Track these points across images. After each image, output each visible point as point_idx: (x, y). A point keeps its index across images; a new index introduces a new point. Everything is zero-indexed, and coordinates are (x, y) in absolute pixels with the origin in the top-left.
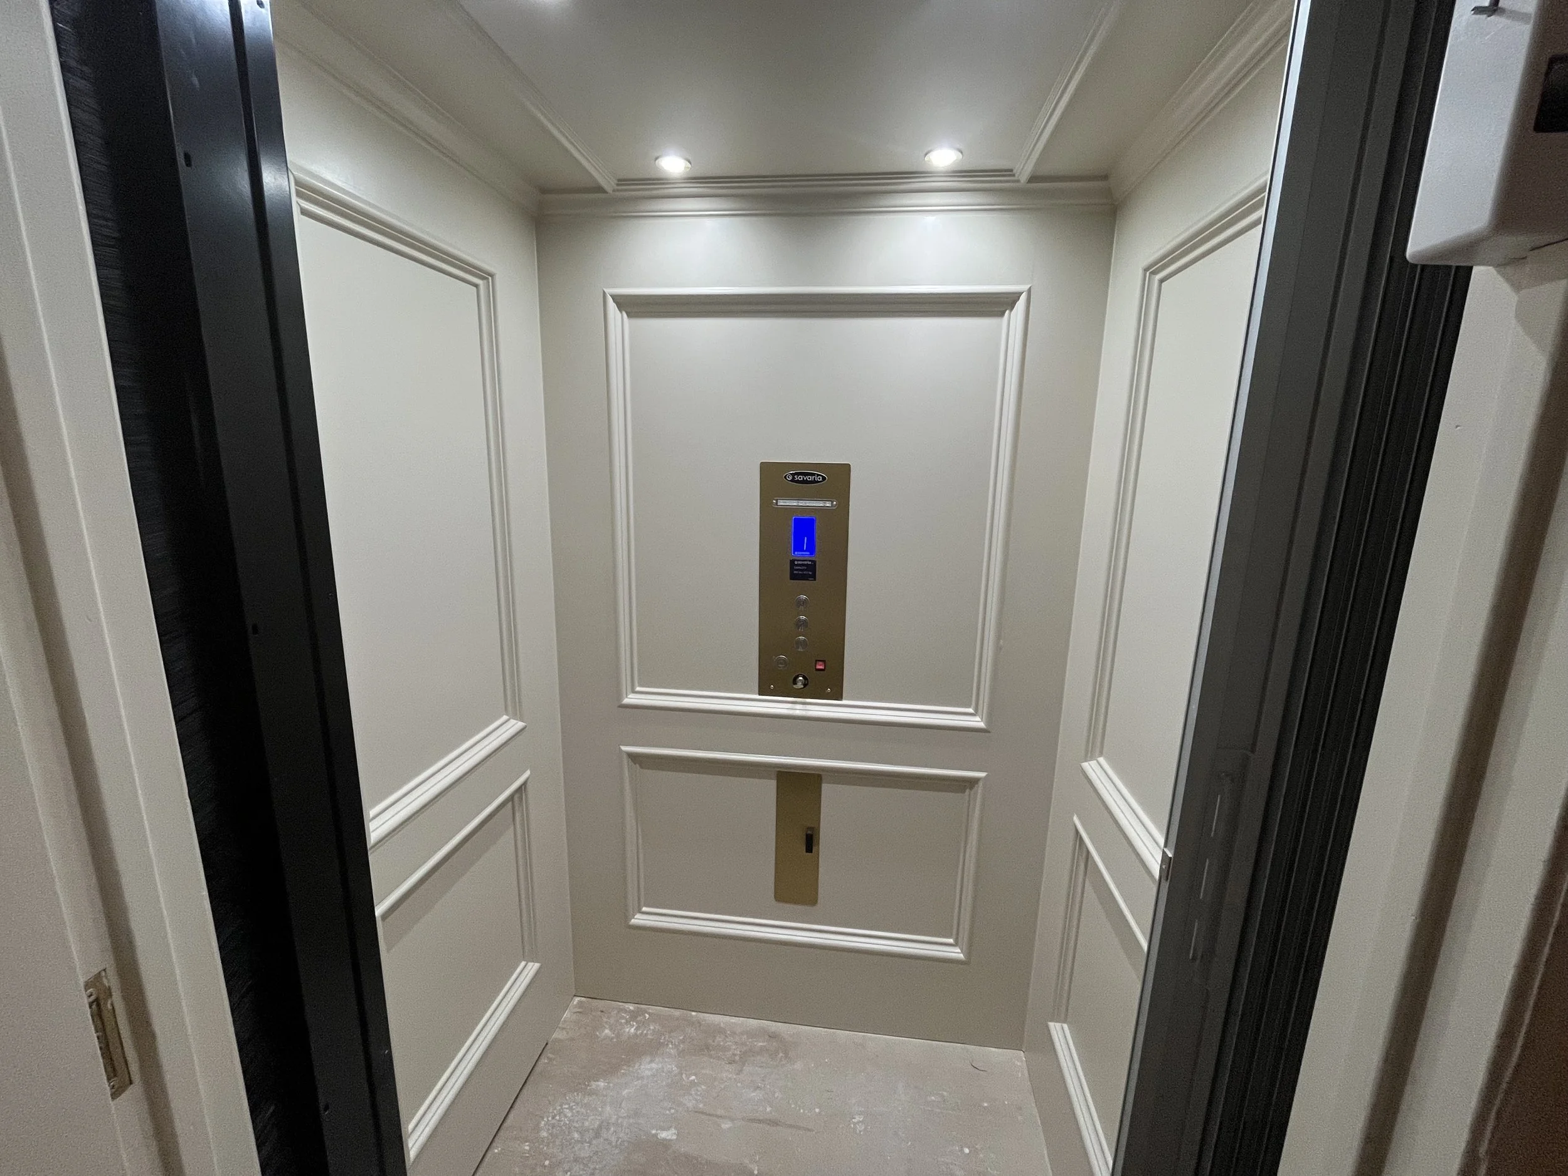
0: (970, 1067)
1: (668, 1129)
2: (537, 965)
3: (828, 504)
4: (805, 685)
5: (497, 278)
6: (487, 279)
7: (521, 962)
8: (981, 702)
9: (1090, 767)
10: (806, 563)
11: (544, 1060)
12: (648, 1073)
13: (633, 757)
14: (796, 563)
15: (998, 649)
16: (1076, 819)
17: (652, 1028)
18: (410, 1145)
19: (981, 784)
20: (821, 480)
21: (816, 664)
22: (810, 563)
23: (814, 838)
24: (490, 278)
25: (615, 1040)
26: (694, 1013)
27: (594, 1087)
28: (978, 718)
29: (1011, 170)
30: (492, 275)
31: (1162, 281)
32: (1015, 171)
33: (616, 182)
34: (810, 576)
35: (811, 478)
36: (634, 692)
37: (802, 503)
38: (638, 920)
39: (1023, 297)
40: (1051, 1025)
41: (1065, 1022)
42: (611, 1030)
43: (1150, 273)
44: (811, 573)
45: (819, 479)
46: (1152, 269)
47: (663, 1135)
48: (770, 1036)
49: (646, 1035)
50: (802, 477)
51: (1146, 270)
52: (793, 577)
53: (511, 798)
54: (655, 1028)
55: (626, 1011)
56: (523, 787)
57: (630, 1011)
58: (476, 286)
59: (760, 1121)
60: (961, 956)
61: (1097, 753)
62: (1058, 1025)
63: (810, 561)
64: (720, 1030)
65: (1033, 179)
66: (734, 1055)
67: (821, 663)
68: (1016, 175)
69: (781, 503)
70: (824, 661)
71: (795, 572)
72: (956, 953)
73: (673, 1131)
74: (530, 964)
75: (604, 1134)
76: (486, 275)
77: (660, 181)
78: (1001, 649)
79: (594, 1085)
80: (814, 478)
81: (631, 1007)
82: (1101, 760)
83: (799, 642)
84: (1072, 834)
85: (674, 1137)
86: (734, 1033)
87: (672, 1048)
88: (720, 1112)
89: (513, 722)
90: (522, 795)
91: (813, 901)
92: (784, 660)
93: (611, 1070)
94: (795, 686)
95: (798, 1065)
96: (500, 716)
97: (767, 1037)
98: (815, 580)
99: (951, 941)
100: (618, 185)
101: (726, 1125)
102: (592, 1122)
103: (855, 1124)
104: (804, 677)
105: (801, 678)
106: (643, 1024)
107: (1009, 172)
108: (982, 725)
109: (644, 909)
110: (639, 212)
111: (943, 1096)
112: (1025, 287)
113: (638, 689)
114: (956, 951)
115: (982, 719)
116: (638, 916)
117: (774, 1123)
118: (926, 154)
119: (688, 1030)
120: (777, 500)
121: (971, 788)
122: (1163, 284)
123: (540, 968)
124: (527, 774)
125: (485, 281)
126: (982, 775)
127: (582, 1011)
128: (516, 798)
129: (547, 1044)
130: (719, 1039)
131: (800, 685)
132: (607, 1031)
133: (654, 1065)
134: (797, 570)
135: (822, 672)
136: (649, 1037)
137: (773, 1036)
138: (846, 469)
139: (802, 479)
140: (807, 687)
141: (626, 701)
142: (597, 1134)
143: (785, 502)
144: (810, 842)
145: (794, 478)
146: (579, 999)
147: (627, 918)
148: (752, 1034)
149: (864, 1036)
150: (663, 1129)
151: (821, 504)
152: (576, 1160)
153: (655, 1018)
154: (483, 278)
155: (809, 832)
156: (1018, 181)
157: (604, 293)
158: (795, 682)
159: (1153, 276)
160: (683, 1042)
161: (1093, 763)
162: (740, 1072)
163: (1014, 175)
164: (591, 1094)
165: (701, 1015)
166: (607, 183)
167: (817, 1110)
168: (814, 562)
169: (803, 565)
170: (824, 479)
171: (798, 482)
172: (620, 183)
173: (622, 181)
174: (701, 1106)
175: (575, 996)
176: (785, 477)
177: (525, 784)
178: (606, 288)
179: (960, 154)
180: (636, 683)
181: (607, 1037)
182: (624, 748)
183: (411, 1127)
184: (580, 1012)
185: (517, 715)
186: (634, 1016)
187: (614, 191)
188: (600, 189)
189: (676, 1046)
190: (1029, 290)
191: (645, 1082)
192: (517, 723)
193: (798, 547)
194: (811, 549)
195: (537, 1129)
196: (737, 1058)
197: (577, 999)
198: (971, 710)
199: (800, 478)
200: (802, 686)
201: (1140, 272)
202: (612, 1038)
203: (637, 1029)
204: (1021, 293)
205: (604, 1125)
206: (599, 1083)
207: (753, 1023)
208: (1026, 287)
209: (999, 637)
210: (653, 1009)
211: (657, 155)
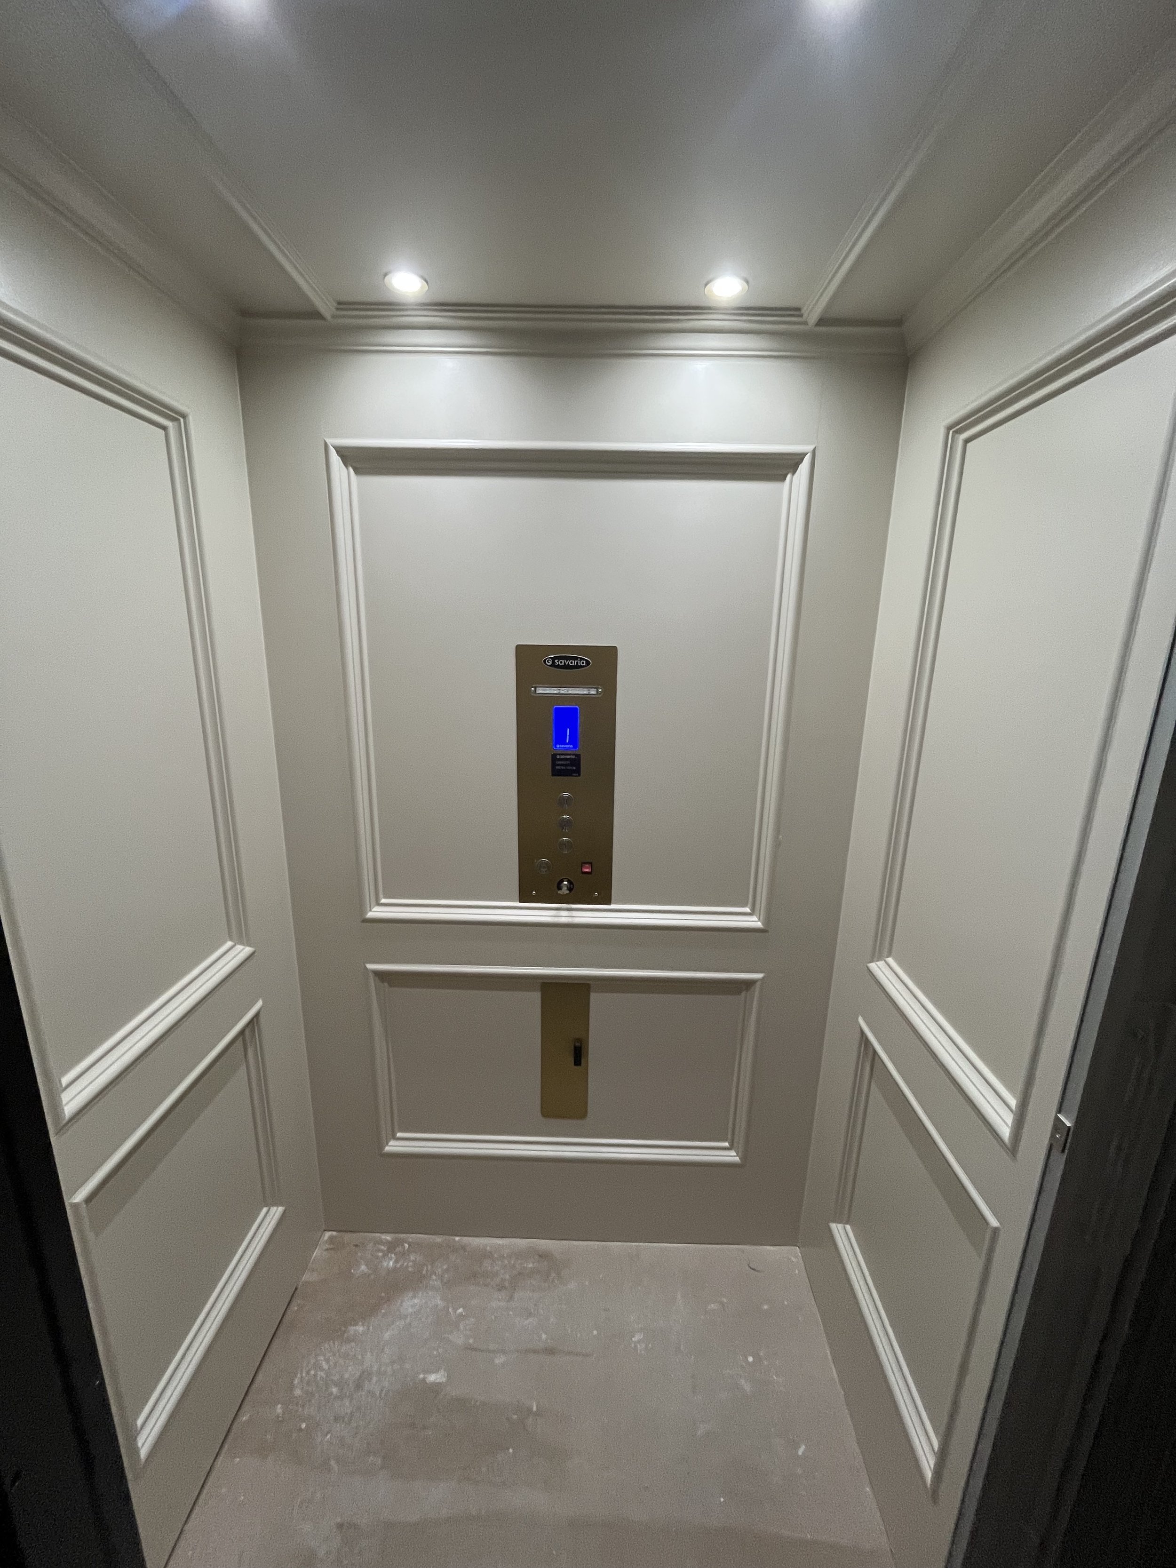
0: (747, 1267)
1: (436, 1371)
2: (281, 1209)
3: (593, 692)
4: (570, 889)
5: (191, 418)
6: (178, 420)
7: (261, 1209)
8: (758, 902)
9: (878, 968)
10: (568, 757)
11: (294, 1308)
12: (410, 1310)
13: (379, 974)
14: (558, 757)
15: (777, 844)
16: (861, 1020)
17: (412, 1258)
18: (140, 1445)
19: (758, 985)
20: (584, 664)
21: (582, 866)
22: (573, 757)
23: (583, 1051)
24: (182, 420)
25: (372, 1277)
26: (457, 1239)
27: (352, 1332)
28: (755, 918)
29: (799, 309)
30: (184, 416)
31: (967, 441)
32: (803, 311)
33: (335, 305)
34: (574, 771)
35: (574, 663)
36: (379, 904)
37: (563, 691)
38: (393, 1146)
39: (807, 460)
40: (833, 1226)
41: (847, 1222)
42: (366, 1265)
43: (953, 432)
44: (574, 768)
45: (583, 663)
46: (956, 427)
47: (432, 1378)
48: (540, 1256)
49: (407, 1267)
50: (563, 661)
51: (949, 428)
52: (556, 773)
53: (242, 1032)
54: (416, 1259)
55: (381, 1242)
56: (255, 1019)
57: (388, 1242)
58: (164, 428)
59: (535, 1352)
60: (737, 1159)
61: (885, 953)
62: (840, 1226)
63: (574, 755)
64: (485, 1255)
65: (821, 322)
66: (503, 1280)
67: (587, 865)
68: (805, 315)
69: (540, 691)
70: (591, 863)
71: (557, 767)
72: (732, 1157)
73: (442, 1372)
74: (274, 1209)
75: (366, 1386)
76: (177, 416)
77: (390, 306)
78: (780, 844)
79: (352, 1329)
80: (577, 663)
81: (388, 1237)
82: (890, 960)
83: (563, 844)
84: (857, 1036)
85: (444, 1380)
86: (502, 1257)
87: (436, 1280)
88: (492, 1347)
89: (239, 947)
90: (254, 1028)
91: (581, 1113)
92: (546, 863)
93: (368, 1312)
94: (559, 892)
95: (572, 1285)
96: (224, 942)
97: (537, 1257)
98: (579, 775)
99: (726, 1144)
100: (337, 309)
101: (499, 1360)
102: (351, 1372)
103: (635, 1342)
104: (569, 881)
105: (565, 883)
106: (403, 1255)
107: (796, 311)
108: (759, 925)
109: (399, 1135)
110: (366, 345)
111: (722, 1303)
112: (808, 448)
113: (383, 901)
114: (732, 1154)
115: (759, 919)
116: (392, 1143)
117: (550, 1351)
118: (706, 285)
119: (453, 1258)
120: (535, 688)
121: (747, 990)
122: (969, 445)
123: (284, 1212)
124: (260, 1004)
125: (176, 424)
126: (759, 976)
127: (335, 1246)
128: (247, 1032)
129: (296, 1289)
130: (487, 1264)
131: (564, 891)
132: (363, 1267)
133: (416, 1301)
134: (558, 765)
135: (589, 876)
136: (410, 1269)
137: (544, 1256)
138: (611, 652)
139: (563, 664)
140: (573, 892)
141: (370, 915)
142: (359, 1386)
143: (545, 690)
144: (579, 1054)
145: (554, 662)
146: (330, 1233)
147: (381, 1148)
148: (520, 1255)
149: (637, 1246)
150: (430, 1372)
151: (585, 691)
152: (336, 1419)
153: (415, 1247)
154: (173, 419)
155: (577, 1044)
156: (806, 323)
157: (326, 445)
158: (560, 888)
159: (957, 435)
160: (447, 1270)
161: (881, 963)
162: (511, 1298)
163: (801, 316)
164: (349, 1341)
165: (466, 1240)
166: (326, 308)
167: (595, 1332)
168: (578, 756)
169: (567, 759)
170: (588, 663)
171: (558, 667)
172: (341, 306)
173: (342, 305)
174: (471, 1341)
175: (325, 1231)
176: (545, 661)
177: (257, 1015)
178: (330, 437)
179: (745, 284)
180: (381, 895)
181: (364, 1275)
182: (370, 966)
183: (139, 1422)
184: (331, 1249)
185: (242, 938)
186: (392, 1247)
187: (334, 317)
188: (316, 315)
189: (441, 1277)
190: (814, 451)
191: (408, 1319)
192: (244, 949)
193: (559, 739)
194: (574, 741)
195: (292, 1387)
196: (507, 1284)
197: (328, 1234)
198: (747, 910)
199: (561, 662)
200: (568, 892)
201: (942, 432)
202: (369, 1275)
203: (396, 1261)
204: (803, 455)
205: (366, 1375)
206: (357, 1328)
207: (522, 1243)
208: (811, 448)
209: (778, 830)
210: (412, 1237)
211: (385, 270)
